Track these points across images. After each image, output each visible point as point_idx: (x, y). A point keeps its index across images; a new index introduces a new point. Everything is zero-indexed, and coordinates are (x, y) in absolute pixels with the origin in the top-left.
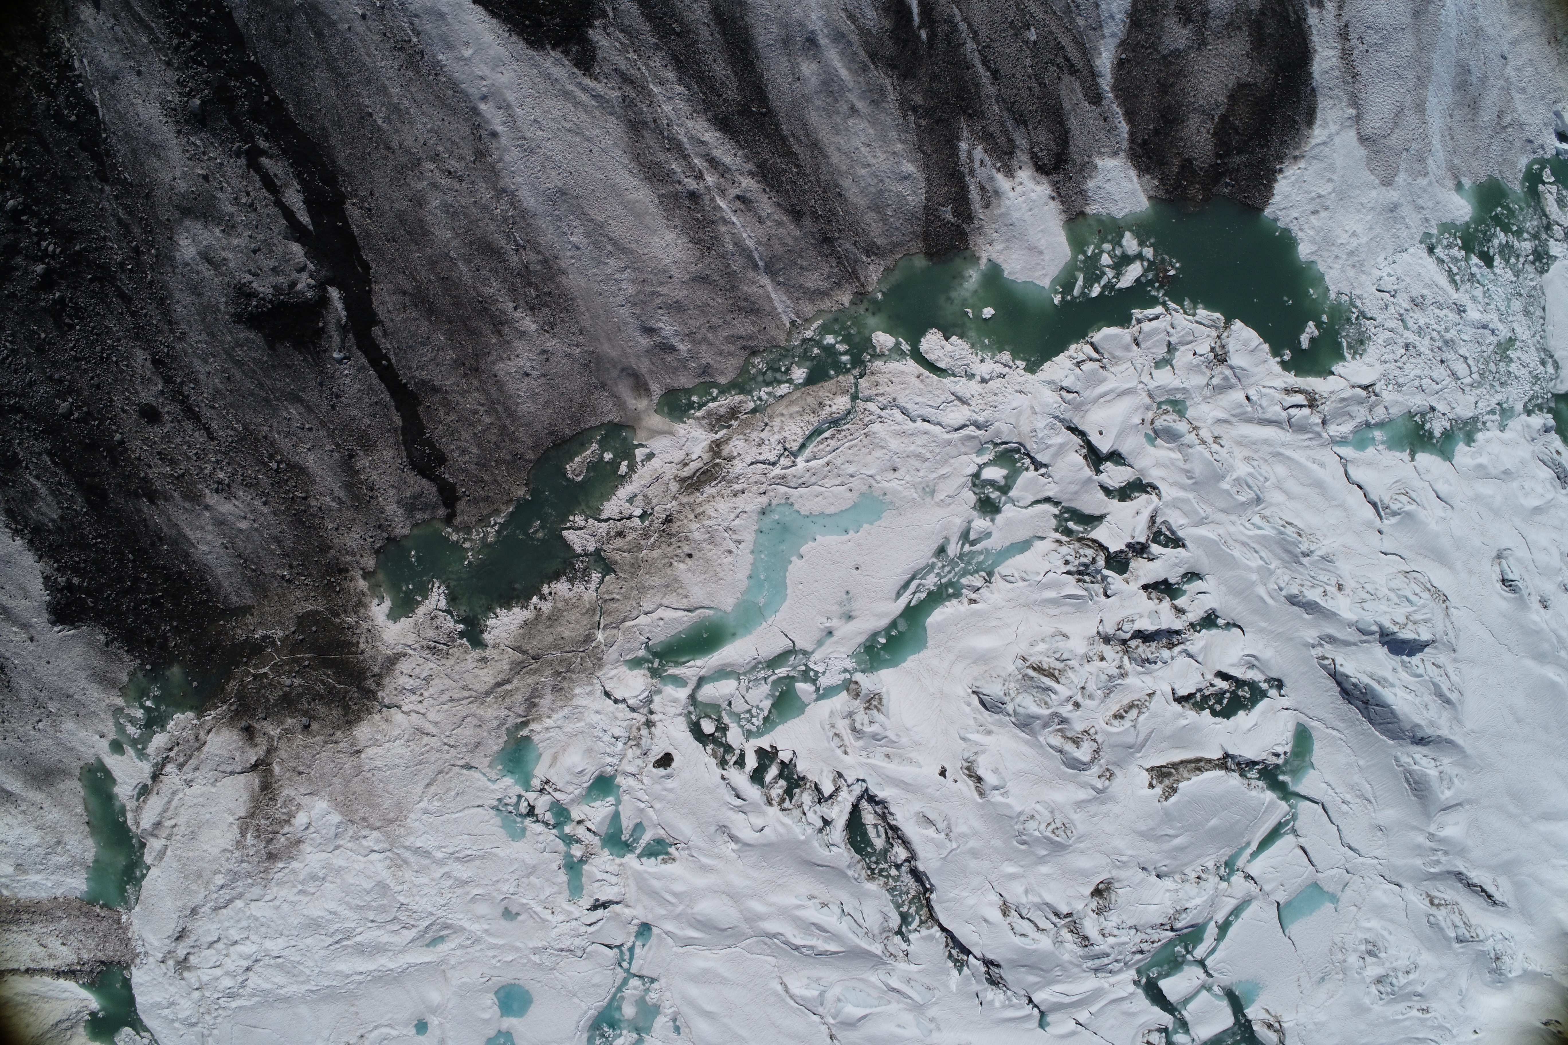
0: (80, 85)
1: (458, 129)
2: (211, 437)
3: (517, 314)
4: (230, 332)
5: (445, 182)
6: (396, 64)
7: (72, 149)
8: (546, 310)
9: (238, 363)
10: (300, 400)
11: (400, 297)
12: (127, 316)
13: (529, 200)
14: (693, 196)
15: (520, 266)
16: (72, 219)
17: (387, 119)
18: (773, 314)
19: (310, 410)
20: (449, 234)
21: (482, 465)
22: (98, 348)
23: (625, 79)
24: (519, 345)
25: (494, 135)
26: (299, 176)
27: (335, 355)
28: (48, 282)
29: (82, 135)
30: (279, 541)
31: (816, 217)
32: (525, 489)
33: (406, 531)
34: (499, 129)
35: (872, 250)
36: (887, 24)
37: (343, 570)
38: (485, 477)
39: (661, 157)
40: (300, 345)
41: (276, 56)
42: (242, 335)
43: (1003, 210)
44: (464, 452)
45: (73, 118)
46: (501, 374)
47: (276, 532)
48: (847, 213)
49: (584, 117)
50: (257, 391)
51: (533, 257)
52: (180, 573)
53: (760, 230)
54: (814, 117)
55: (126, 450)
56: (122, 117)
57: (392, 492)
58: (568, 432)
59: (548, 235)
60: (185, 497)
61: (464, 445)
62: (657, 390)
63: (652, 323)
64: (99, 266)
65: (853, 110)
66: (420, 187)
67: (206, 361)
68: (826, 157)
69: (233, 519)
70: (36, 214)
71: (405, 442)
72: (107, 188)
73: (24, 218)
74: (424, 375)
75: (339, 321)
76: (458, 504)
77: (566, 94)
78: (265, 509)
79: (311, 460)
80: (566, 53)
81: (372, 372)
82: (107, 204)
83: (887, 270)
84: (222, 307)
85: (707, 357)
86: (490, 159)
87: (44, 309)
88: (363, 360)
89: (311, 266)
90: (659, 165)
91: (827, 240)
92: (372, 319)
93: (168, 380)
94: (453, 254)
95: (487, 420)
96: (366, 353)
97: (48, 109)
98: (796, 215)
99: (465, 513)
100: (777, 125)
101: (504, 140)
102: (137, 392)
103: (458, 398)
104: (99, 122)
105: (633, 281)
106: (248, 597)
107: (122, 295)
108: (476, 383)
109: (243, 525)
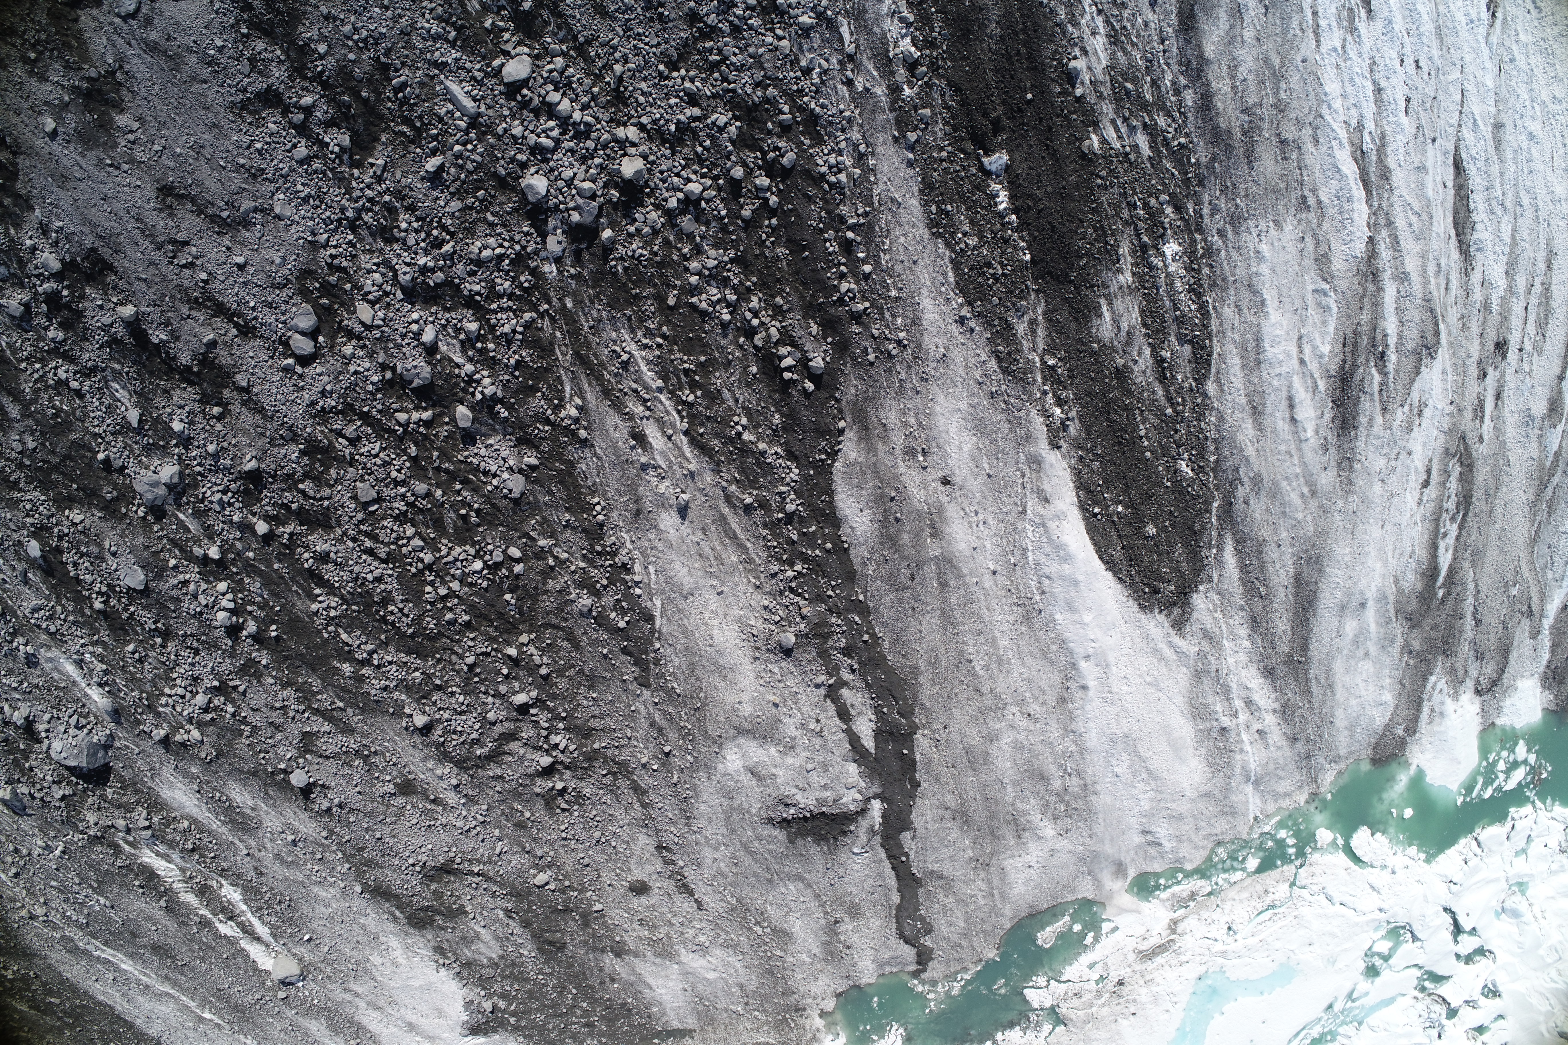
0: (638, 591)
1: (1049, 679)
2: (700, 906)
3: (1042, 824)
4: (754, 829)
5: (1022, 723)
6: (1012, 619)
7: (610, 652)
8: (1069, 821)
9: (750, 853)
10: (801, 879)
11: (941, 812)
12: (637, 806)
13: (1092, 740)
14: (1224, 730)
15: (1061, 789)
16: (594, 717)
17: (987, 667)
18: (1245, 815)
19: (809, 885)
20: (1009, 765)
21: (965, 935)
22: (597, 834)
23: (1207, 635)
24: (1032, 846)
25: (1084, 688)
26: (877, 709)
27: (856, 850)
28: (548, 772)
29: (629, 640)
30: (741, 986)
31: (1308, 740)
32: (995, 952)
33: (872, 980)
34: (1091, 683)
35: (1336, 760)
36: (1419, 586)
37: (799, 1009)
38: (963, 943)
39: (1210, 700)
40: (820, 839)
41: (886, 599)
42: (765, 832)
43: (1442, 728)
44: (951, 924)
45: (622, 624)
46: (1008, 868)
47: (743, 980)
48: (1330, 735)
49: (1163, 670)
50: (762, 873)
51: (1074, 783)
52: (624, 1005)
53: (1264, 753)
54: (1339, 665)
55: (603, 916)
56: (685, 632)
57: (869, 952)
58: (1045, 906)
59: (1095, 767)
60: (658, 955)
61: (954, 920)
62: (1132, 873)
63: (1154, 829)
64: (616, 763)
65: (1367, 654)
66: (997, 727)
67: (717, 849)
68: (1334, 694)
69: (702, 971)
70: (549, 709)
71: (897, 917)
72: (647, 694)
73: (533, 711)
74: (936, 867)
75: (873, 826)
76: (930, 964)
77: (1156, 651)
78: (738, 964)
79: (797, 926)
80: (1168, 615)
81: (887, 864)
82: (641, 708)
83: (1340, 773)
84: (753, 811)
85: (1185, 851)
86: (1070, 706)
87: (538, 795)
88: (883, 855)
89: (863, 784)
90: (1206, 706)
91: (1308, 757)
92: (906, 825)
93: (667, 862)
94: (1006, 780)
95: (982, 901)
96: (887, 850)
97: (590, 610)
98: (1294, 740)
99: (935, 970)
100: (1307, 670)
101: (1091, 693)
102: (629, 870)
103: (962, 885)
104: (653, 631)
105: (1151, 800)
106: (691, 1022)
107: (637, 789)
108: (983, 874)
109: (711, 975)
